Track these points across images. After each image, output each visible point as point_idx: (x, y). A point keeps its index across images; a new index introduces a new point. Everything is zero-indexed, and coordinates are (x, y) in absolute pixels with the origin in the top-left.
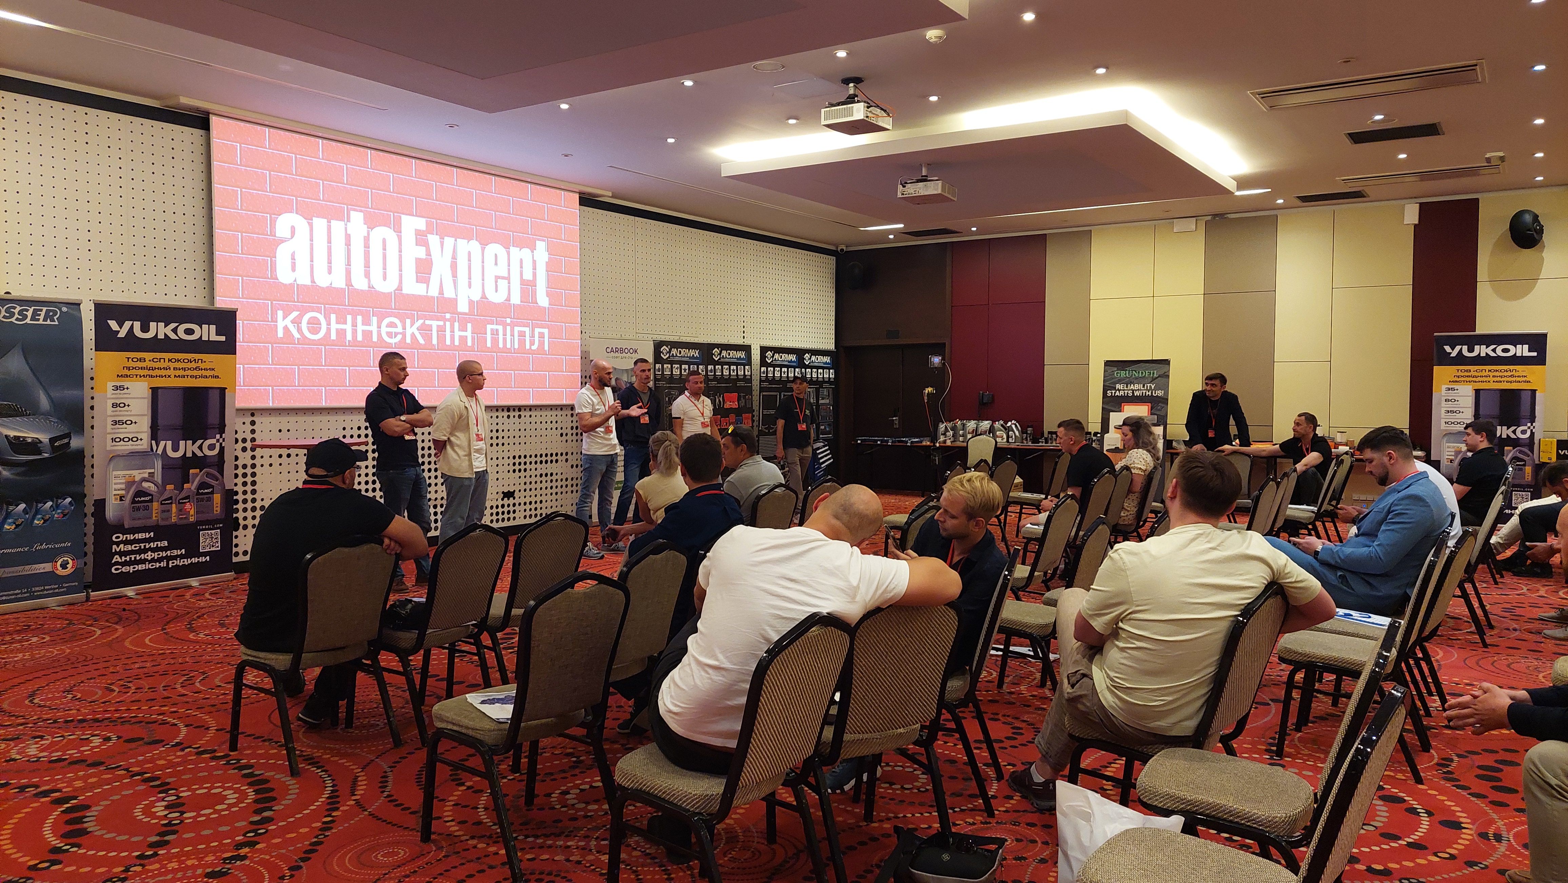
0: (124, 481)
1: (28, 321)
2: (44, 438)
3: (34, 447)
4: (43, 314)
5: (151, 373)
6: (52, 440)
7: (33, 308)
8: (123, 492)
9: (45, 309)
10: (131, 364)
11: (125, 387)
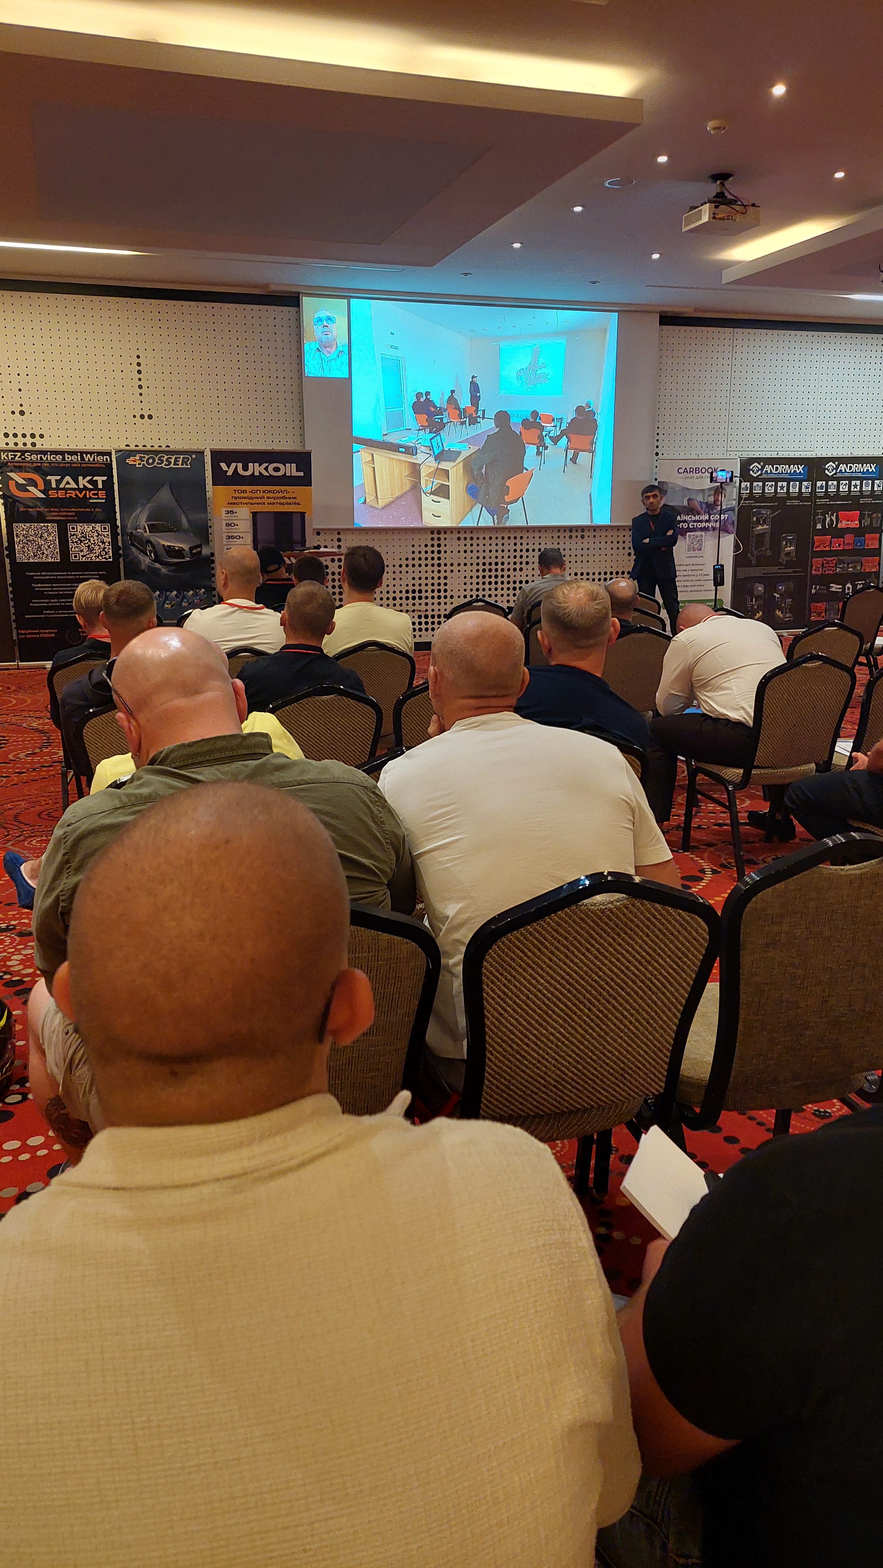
1: (172, 465)
2: (186, 547)
3: (179, 553)
4: (181, 460)
5: (251, 501)
6: (191, 549)
7: (175, 456)
9: (182, 457)
10: (237, 495)
11: (234, 511)
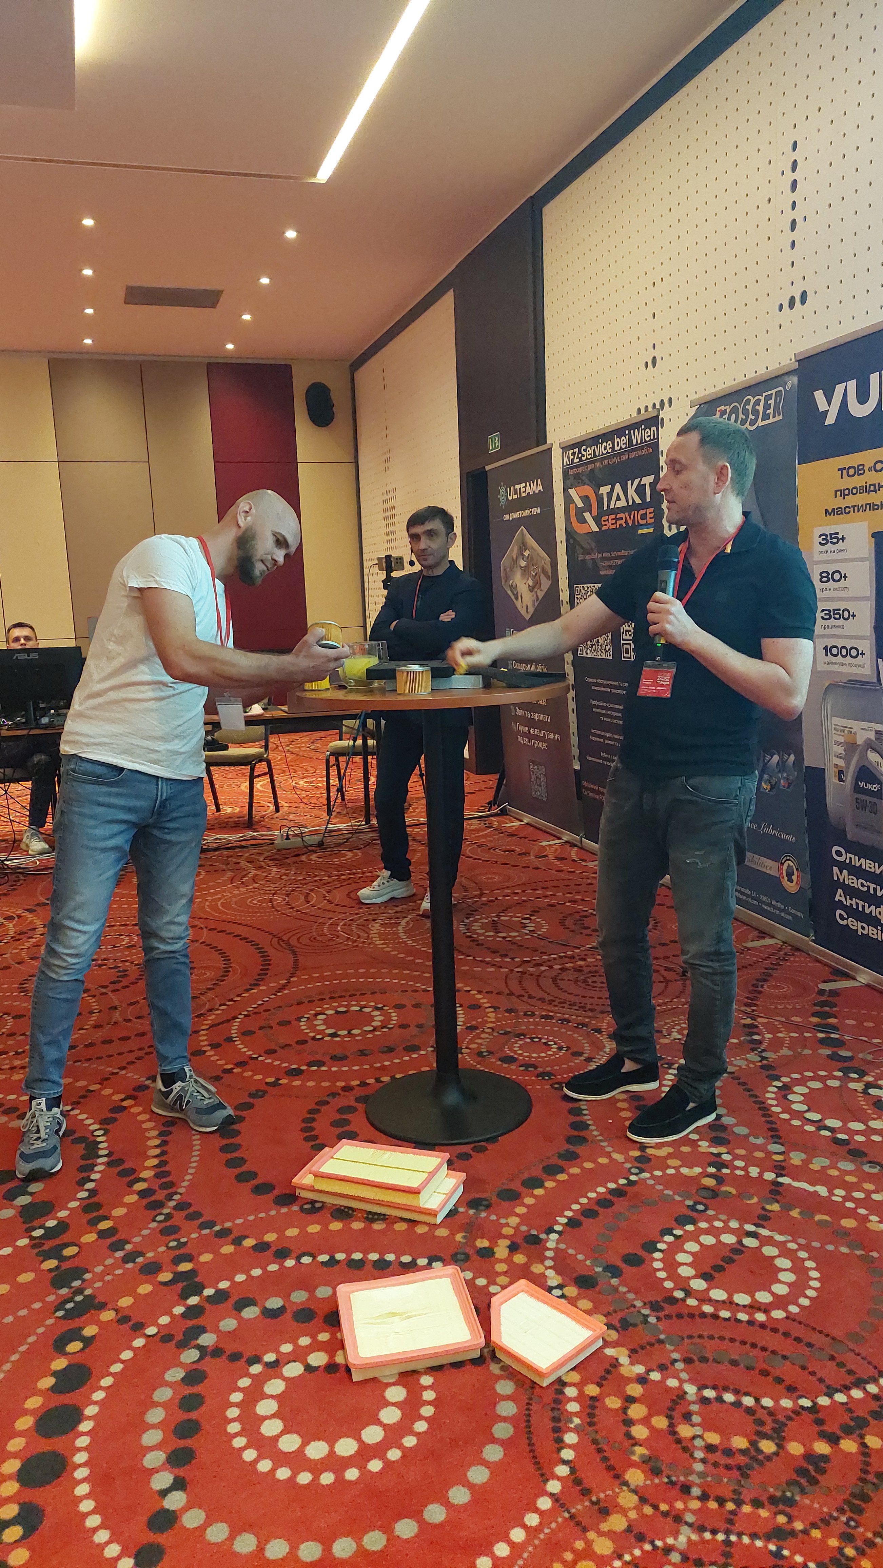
0: (841, 739)
1: (760, 423)
4: (772, 402)
5: (872, 498)
7: (764, 394)
8: (841, 763)
9: (773, 392)
10: (846, 483)
11: (840, 536)
